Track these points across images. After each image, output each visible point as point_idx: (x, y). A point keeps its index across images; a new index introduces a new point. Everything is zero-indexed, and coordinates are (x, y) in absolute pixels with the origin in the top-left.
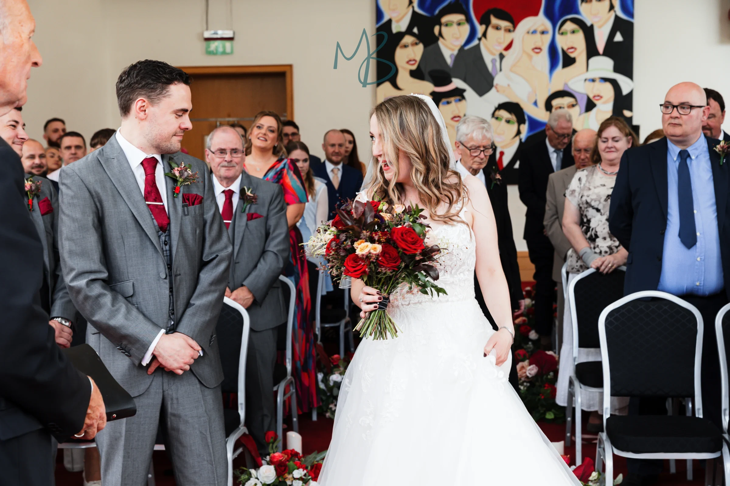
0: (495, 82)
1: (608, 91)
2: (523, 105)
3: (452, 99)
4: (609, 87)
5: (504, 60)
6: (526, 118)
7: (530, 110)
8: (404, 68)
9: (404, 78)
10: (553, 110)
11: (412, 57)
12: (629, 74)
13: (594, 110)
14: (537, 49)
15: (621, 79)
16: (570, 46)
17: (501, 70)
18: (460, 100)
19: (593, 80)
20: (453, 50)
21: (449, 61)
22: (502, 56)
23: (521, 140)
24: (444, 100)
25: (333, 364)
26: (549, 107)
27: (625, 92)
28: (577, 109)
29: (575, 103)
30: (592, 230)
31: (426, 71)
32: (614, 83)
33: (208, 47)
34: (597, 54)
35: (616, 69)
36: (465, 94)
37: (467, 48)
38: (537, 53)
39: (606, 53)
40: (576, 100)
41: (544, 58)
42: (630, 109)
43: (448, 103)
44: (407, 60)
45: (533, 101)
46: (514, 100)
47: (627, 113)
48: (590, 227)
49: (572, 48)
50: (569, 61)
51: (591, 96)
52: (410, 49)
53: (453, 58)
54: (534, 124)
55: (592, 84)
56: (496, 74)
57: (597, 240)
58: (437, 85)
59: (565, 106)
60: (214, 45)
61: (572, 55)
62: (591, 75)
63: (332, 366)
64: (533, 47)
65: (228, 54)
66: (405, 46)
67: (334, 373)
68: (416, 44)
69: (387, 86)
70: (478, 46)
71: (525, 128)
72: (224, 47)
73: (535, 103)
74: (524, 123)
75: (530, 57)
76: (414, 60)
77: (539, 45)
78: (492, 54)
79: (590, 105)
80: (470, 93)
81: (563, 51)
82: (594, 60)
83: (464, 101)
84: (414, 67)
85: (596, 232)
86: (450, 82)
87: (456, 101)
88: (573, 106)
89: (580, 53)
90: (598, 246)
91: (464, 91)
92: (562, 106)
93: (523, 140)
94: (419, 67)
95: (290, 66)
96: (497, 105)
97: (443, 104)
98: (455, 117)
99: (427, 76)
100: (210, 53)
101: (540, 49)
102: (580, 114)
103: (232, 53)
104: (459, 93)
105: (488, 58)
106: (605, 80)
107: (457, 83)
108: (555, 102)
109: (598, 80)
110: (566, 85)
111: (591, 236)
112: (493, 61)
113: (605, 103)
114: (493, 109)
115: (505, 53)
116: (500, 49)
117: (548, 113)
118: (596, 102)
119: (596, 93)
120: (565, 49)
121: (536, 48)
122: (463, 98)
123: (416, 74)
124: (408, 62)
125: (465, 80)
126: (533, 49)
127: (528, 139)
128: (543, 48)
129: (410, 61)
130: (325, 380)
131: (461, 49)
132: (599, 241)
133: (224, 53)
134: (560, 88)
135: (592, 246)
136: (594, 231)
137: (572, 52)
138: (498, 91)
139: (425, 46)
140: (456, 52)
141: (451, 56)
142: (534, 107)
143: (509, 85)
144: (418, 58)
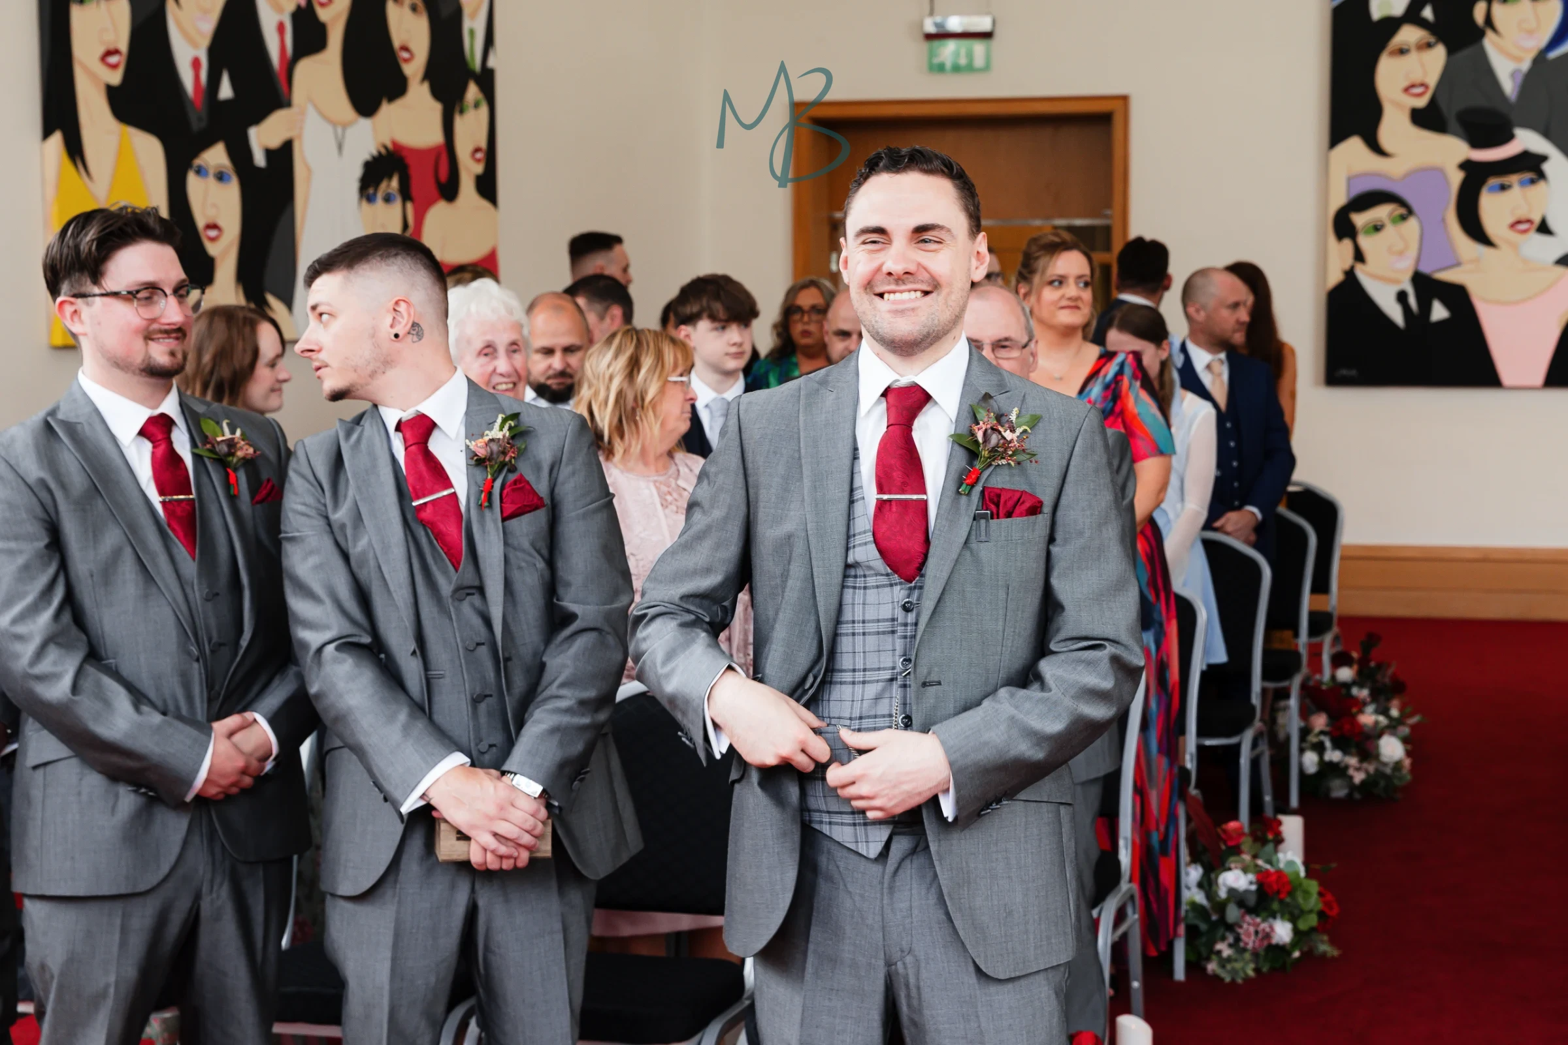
3: (1514, 180)
8: (1398, 105)
9: (1395, 125)
11: (1417, 76)
18: (1532, 181)
20: (1519, 60)
21: (1509, 87)
24: (1494, 181)
25: (1225, 843)
31: (1449, 112)
33: (932, 54)
36: (1546, 167)
37: (1553, 55)
43: (1504, 188)
44: (1405, 83)
52: (1413, 57)
53: (1520, 79)
58: (1476, 143)
60: (947, 50)
63: (1223, 847)
65: (978, 70)
66: (1402, 52)
67: (1227, 865)
68: (1429, 46)
69: (1354, 146)
72: (971, 54)
76: (1423, 85)
80: (1557, 163)
83: (1542, 184)
84: (1421, 103)
86: (1509, 138)
87: (1523, 183)
91: (1544, 158)
94: (1433, 101)
97: (1491, 191)
98: (1521, 223)
99: (1453, 123)
100: (939, 68)
103: (989, 67)
104: (1530, 165)
107: (1526, 140)
122: (1541, 175)
123: (1425, 118)
124: (1406, 90)
125: (1546, 134)
129: (1413, 86)
130: (1207, 884)
131: (1541, 58)
133: (970, 68)
139: (1450, 51)
140: (1525, 65)
141: (1514, 74)
144: (1433, 80)
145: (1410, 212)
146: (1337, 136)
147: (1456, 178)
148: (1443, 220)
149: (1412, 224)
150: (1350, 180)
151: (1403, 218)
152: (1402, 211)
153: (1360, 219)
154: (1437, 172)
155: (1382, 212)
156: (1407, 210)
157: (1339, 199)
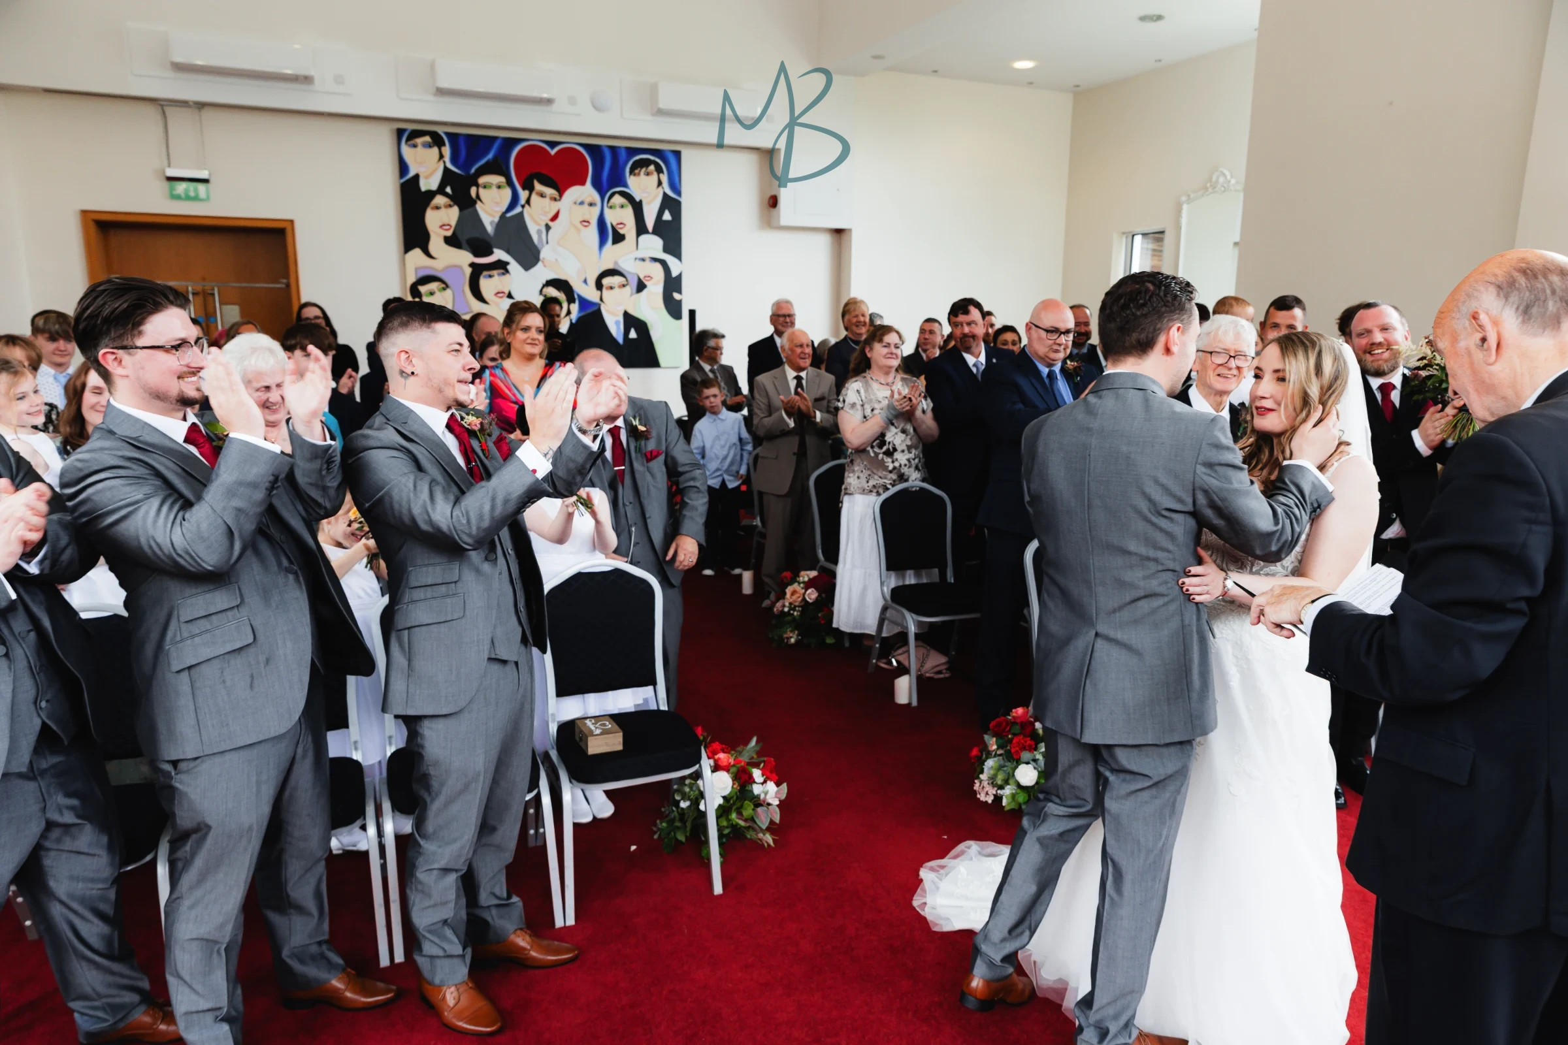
0: (542, 255)
1: (658, 272)
2: (572, 283)
3: (495, 272)
4: (658, 266)
5: (551, 232)
6: (576, 296)
7: (579, 289)
8: (437, 234)
9: (436, 244)
10: (604, 290)
11: (446, 221)
12: (678, 255)
13: (645, 291)
14: (585, 223)
15: (670, 260)
16: (619, 222)
17: (547, 243)
18: (503, 274)
19: (643, 260)
20: (493, 216)
21: (490, 229)
22: (548, 228)
23: (571, 320)
24: (485, 273)
26: (599, 286)
27: (674, 274)
28: (628, 289)
29: (626, 283)
30: (889, 443)
31: (463, 238)
32: (663, 263)
33: (172, 189)
34: (647, 232)
35: (666, 250)
36: (509, 267)
37: (509, 215)
38: (586, 226)
39: (655, 232)
40: (627, 280)
41: (593, 233)
42: (680, 292)
43: (490, 276)
44: (441, 224)
45: (583, 279)
46: (563, 277)
47: (676, 296)
48: (885, 441)
49: (621, 224)
50: (618, 238)
51: (642, 277)
52: (443, 211)
53: (494, 225)
54: (584, 303)
55: (642, 263)
56: (543, 246)
57: (895, 454)
58: (476, 255)
59: (616, 286)
60: (181, 187)
61: (622, 232)
62: (640, 254)
64: (582, 219)
65: (202, 200)
66: (437, 208)
68: (450, 206)
69: (417, 253)
70: (521, 214)
71: (575, 308)
72: (196, 191)
73: (585, 281)
74: (574, 302)
75: (578, 230)
76: (449, 225)
77: (586, 218)
78: (538, 224)
79: (641, 287)
80: (514, 266)
81: (613, 228)
82: (643, 238)
83: (508, 275)
84: (449, 233)
85: (894, 445)
86: (490, 253)
87: (499, 275)
88: (624, 286)
89: (629, 229)
90: (897, 460)
91: (507, 263)
92: (613, 285)
93: (574, 321)
94: (454, 233)
95: (292, 222)
96: (544, 282)
97: (485, 277)
98: (498, 293)
99: (464, 244)
100: (177, 197)
101: (588, 222)
102: (632, 295)
103: (208, 199)
104: (502, 266)
105: (534, 228)
106: (655, 260)
107: (499, 254)
108: (606, 281)
109: (648, 260)
110: (616, 263)
111: (888, 450)
112: (539, 232)
113: (656, 284)
114: (541, 286)
115: (551, 224)
116: (546, 219)
117: (599, 292)
118: (646, 283)
119: (647, 274)
120: (614, 224)
121: (584, 221)
122: (507, 271)
123: (452, 241)
124: (441, 227)
125: (508, 252)
126: (581, 222)
127: (579, 319)
128: (590, 221)
129: (444, 225)
131: (503, 216)
132: (897, 455)
133: (196, 198)
134: (610, 266)
135: (890, 460)
136: (891, 444)
137: (621, 228)
138: (545, 266)
139: (461, 210)
140: (497, 219)
141: (491, 223)
142: (584, 285)
143: (556, 260)
144: (453, 223)
145: (447, 286)
146: (408, 247)
147: (468, 271)
148: (463, 291)
149: (449, 291)
150: (417, 269)
151: (444, 289)
152: (444, 286)
153: (423, 289)
154: (460, 267)
155: (434, 286)
156: (446, 286)
157: (411, 279)
